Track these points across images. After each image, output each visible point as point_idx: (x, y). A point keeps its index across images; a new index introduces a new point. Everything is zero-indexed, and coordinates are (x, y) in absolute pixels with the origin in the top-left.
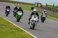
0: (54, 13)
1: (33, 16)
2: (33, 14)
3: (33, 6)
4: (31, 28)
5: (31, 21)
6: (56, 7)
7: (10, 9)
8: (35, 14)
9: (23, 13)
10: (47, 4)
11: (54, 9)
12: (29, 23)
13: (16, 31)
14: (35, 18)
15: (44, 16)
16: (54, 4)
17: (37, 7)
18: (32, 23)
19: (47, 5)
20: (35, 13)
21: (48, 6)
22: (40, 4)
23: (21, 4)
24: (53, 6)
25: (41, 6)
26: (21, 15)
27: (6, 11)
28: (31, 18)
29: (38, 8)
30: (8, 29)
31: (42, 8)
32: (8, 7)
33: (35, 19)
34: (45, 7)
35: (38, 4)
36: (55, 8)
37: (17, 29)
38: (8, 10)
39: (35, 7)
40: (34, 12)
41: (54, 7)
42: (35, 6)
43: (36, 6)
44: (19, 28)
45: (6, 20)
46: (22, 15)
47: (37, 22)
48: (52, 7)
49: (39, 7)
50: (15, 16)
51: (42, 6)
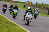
0: (43, 10)
3: (25, 4)
5: (26, 18)
11: (43, 7)
12: (24, 20)
13: (11, 25)
14: (29, 15)
23: (15, 3)
24: (42, 4)
25: (32, 4)
27: (3, 9)
38: (5, 8)
39: (27, 5)
42: (27, 4)
45: (2, 16)
46: (17, 12)
48: (41, 5)
49: (30, 5)
50: (11, 13)
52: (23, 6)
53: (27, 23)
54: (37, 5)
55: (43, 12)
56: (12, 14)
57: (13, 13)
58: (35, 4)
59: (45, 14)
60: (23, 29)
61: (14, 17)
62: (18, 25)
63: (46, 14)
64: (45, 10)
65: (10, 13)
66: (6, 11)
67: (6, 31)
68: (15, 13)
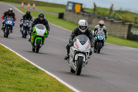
0: (114, 26)
1: (78, 40)
2: (77, 33)
3: (62, 11)
4: (72, 71)
5: (72, 53)
6: (117, 12)
7: (14, 19)
8: (83, 33)
9: (48, 28)
10: (95, 6)
11: (114, 17)
12: (67, 58)
14: (83, 44)
15: (101, 37)
16: (112, 5)
17: (72, 13)
18: (76, 59)
19: (95, 8)
20: (84, 31)
21: (99, 11)
22: (80, 6)
23: (34, 5)
24: (111, 10)
25: (82, 10)
26: (42, 35)
27: (4, 23)
28: (73, 45)
29: (75, 15)
30: (4, 66)
31: (83, 15)
32: (10, 14)
33: (82, 48)
34: (92, 12)
35: (74, 4)
36: (115, 15)
37: (25, 65)
38: (9, 22)
39: (68, 13)
40: (80, 27)
41: (113, 13)
42: (67, 10)
43: (70, 11)
44: (30, 64)
46: (45, 34)
47: (88, 56)
48: (108, 12)
49: (78, 13)
51: (85, 10)
52: (57, 16)
53: (75, 68)
54: (96, 13)
55: (113, 33)
56: (30, 41)
57: (32, 37)
58: (91, 10)
59: (120, 37)
60: (57, 81)
61: (36, 49)
62: (43, 71)
63: (123, 38)
64: (119, 26)
65: (23, 37)
66: (11, 32)
67: (9, 88)
68: (40, 37)
